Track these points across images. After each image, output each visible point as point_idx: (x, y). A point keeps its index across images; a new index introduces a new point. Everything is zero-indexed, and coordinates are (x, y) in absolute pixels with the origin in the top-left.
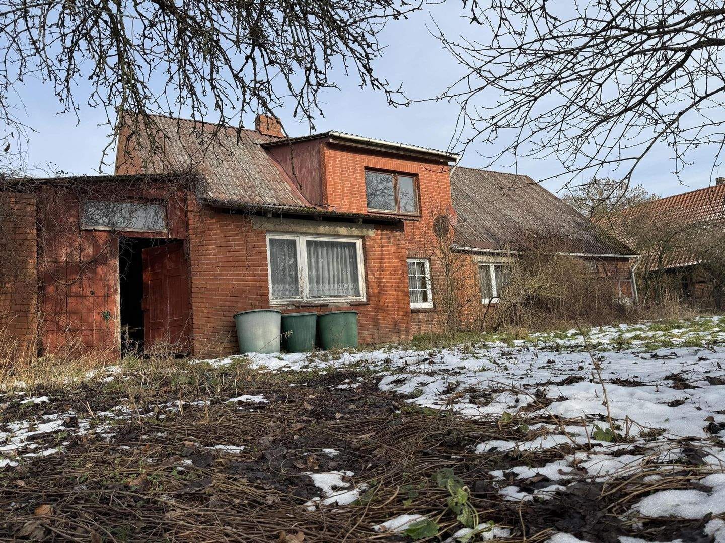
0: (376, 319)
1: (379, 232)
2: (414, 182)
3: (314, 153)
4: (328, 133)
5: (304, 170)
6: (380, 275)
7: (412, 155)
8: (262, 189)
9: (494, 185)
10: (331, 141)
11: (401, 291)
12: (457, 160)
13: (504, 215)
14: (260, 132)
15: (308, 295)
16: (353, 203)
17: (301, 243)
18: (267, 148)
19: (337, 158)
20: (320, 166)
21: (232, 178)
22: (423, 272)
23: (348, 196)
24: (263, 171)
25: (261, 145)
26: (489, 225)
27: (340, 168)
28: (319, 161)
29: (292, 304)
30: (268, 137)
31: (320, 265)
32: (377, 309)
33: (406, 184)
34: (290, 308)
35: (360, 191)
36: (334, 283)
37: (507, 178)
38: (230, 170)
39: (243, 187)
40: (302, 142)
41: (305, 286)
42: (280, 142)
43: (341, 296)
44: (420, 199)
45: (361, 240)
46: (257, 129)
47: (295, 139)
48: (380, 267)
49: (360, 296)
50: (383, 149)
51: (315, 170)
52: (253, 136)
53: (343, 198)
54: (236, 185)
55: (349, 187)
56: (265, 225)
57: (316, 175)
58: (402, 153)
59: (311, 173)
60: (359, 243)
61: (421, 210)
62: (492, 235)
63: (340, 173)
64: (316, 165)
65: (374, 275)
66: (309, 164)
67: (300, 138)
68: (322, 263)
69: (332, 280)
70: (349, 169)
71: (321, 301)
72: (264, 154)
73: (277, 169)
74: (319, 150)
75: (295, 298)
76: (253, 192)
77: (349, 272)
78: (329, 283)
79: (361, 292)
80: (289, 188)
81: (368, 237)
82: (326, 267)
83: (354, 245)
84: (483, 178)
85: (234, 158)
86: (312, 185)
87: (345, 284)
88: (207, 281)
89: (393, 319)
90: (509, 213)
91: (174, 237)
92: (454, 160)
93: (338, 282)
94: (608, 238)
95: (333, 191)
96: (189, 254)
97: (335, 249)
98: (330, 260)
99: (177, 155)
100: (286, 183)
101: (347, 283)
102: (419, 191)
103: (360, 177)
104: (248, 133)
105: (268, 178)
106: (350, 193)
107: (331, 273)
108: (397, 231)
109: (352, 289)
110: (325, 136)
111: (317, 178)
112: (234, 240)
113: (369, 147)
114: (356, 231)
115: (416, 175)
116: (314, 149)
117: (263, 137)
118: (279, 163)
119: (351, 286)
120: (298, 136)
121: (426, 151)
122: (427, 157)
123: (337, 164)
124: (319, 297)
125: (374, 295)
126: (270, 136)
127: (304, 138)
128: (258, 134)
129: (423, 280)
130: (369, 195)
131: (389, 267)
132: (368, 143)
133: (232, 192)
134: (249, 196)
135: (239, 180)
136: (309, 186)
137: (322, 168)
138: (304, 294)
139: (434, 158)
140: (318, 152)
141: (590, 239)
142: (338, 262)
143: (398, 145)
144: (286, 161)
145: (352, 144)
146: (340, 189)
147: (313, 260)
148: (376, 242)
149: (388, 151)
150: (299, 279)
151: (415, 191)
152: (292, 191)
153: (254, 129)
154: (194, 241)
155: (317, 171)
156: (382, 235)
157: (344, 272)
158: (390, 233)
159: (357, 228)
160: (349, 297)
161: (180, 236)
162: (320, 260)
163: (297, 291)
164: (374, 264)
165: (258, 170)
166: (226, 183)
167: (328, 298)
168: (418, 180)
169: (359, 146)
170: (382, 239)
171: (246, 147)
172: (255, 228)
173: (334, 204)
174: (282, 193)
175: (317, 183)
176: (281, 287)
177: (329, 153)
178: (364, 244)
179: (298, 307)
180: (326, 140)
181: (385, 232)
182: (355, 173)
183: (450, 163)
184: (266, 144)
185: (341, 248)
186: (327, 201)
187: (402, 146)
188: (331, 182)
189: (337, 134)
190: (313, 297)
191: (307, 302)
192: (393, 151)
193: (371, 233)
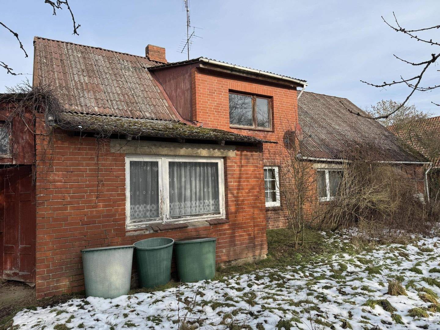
0: (233, 237)
1: (239, 153)
2: (269, 103)
3: (187, 76)
4: (198, 59)
5: (178, 90)
6: (238, 193)
7: (269, 80)
8: (143, 105)
9: (325, 105)
10: (201, 66)
11: (258, 207)
12: (305, 86)
13: (334, 129)
14: (149, 59)
15: (168, 217)
16: (218, 120)
17: (163, 164)
18: (152, 71)
19: (207, 81)
20: (191, 87)
21: (118, 95)
22: (273, 177)
23: (214, 114)
24: (147, 90)
25: (148, 68)
26: (324, 137)
27: (208, 89)
28: (191, 84)
29: (151, 227)
30: (154, 63)
31: (183, 184)
32: (235, 226)
33: (262, 105)
34: (147, 233)
35: (224, 110)
36: (196, 200)
37: (333, 100)
38: (118, 88)
39: (127, 103)
40: (178, 66)
41: (166, 206)
42: (162, 66)
43: (201, 215)
44: (273, 117)
45: (222, 160)
46: (146, 56)
47: (173, 64)
48: (239, 186)
49: (219, 213)
50: (245, 75)
51: (187, 90)
52: (143, 61)
53: (210, 116)
54: (121, 101)
55: (215, 106)
56: (124, 148)
57: (188, 95)
58: (260, 78)
59: (184, 94)
60: (221, 163)
61: (273, 126)
62: (327, 146)
63: (208, 95)
64: (188, 86)
65: (232, 194)
66: (182, 86)
67: (177, 63)
68: (185, 182)
69: (194, 196)
70: (216, 91)
71: (181, 221)
72: (149, 76)
73: (159, 89)
74: (191, 73)
75: (155, 220)
76: (135, 107)
77: (210, 190)
78: (191, 200)
79: (221, 210)
80: (167, 105)
81: (229, 158)
82: (188, 186)
83: (216, 164)
84: (316, 99)
85: (123, 79)
86: (185, 104)
87: (206, 201)
88: (55, 210)
89: (249, 235)
90: (337, 127)
91: (18, 163)
92: (302, 86)
93: (200, 199)
94: (408, 147)
95: (201, 110)
96: (35, 181)
97: (198, 168)
98: (193, 179)
99: (73, 74)
100: (164, 101)
101: (208, 200)
102: (273, 110)
103: (224, 98)
104: (139, 59)
105: (150, 96)
106: (216, 112)
107: (194, 190)
108: (256, 152)
109: (213, 205)
110: (196, 61)
111: (189, 98)
112: (88, 165)
113: (234, 73)
114: (217, 153)
115: (270, 97)
116: (187, 73)
117: (150, 62)
118: (161, 84)
119: (212, 202)
120: (175, 62)
121: (281, 77)
122: (281, 82)
123: (206, 86)
124: (179, 217)
125: (232, 213)
126: (157, 62)
127: (179, 63)
128: (147, 59)
129: (273, 183)
130: (231, 108)
131: (247, 185)
132: (232, 69)
133: (115, 107)
134: (131, 111)
135: (124, 97)
136: (182, 103)
137: (193, 89)
138: (164, 216)
139: (287, 84)
140: (190, 76)
141: (395, 148)
142: (200, 180)
143: (258, 72)
144: (166, 82)
145: (219, 69)
146: (207, 108)
147: (175, 180)
148: (236, 163)
149: (249, 76)
150: (160, 201)
151: (269, 110)
152: (169, 108)
153: (144, 56)
154: (40, 168)
155: (189, 92)
156: (241, 155)
157: (206, 190)
158: (249, 153)
159: (219, 149)
160: (209, 216)
161: (26, 162)
162: (183, 180)
163: (157, 213)
164: (233, 184)
165: (142, 89)
166: (112, 99)
167: (188, 218)
168: (272, 101)
169: (225, 71)
170: (241, 159)
171: (135, 70)
172: (113, 151)
173: (202, 120)
174: (160, 109)
175: (189, 101)
176: (142, 207)
177: (199, 77)
178: (225, 163)
179: (157, 231)
180: (196, 65)
181: (245, 153)
182: (221, 94)
183: (298, 88)
184: (152, 68)
185: (204, 167)
186: (196, 118)
187: (261, 72)
188: (200, 101)
189: (206, 60)
190: (173, 218)
191: (167, 224)
192: (253, 77)
193: (232, 154)
